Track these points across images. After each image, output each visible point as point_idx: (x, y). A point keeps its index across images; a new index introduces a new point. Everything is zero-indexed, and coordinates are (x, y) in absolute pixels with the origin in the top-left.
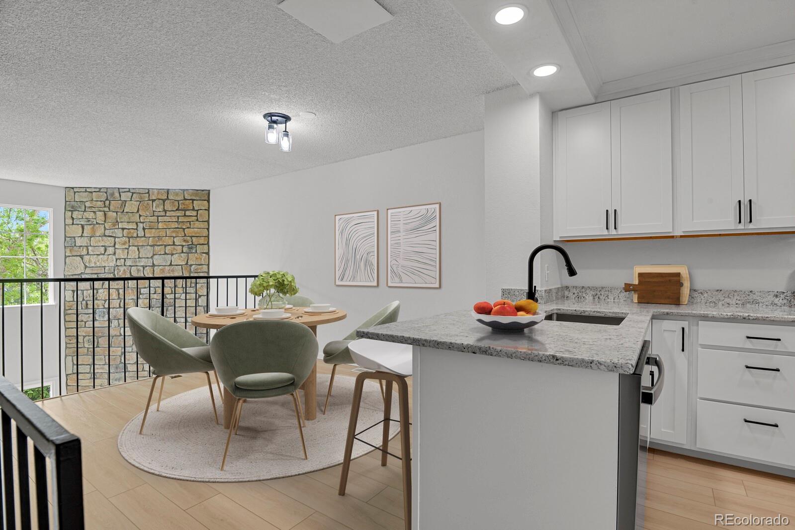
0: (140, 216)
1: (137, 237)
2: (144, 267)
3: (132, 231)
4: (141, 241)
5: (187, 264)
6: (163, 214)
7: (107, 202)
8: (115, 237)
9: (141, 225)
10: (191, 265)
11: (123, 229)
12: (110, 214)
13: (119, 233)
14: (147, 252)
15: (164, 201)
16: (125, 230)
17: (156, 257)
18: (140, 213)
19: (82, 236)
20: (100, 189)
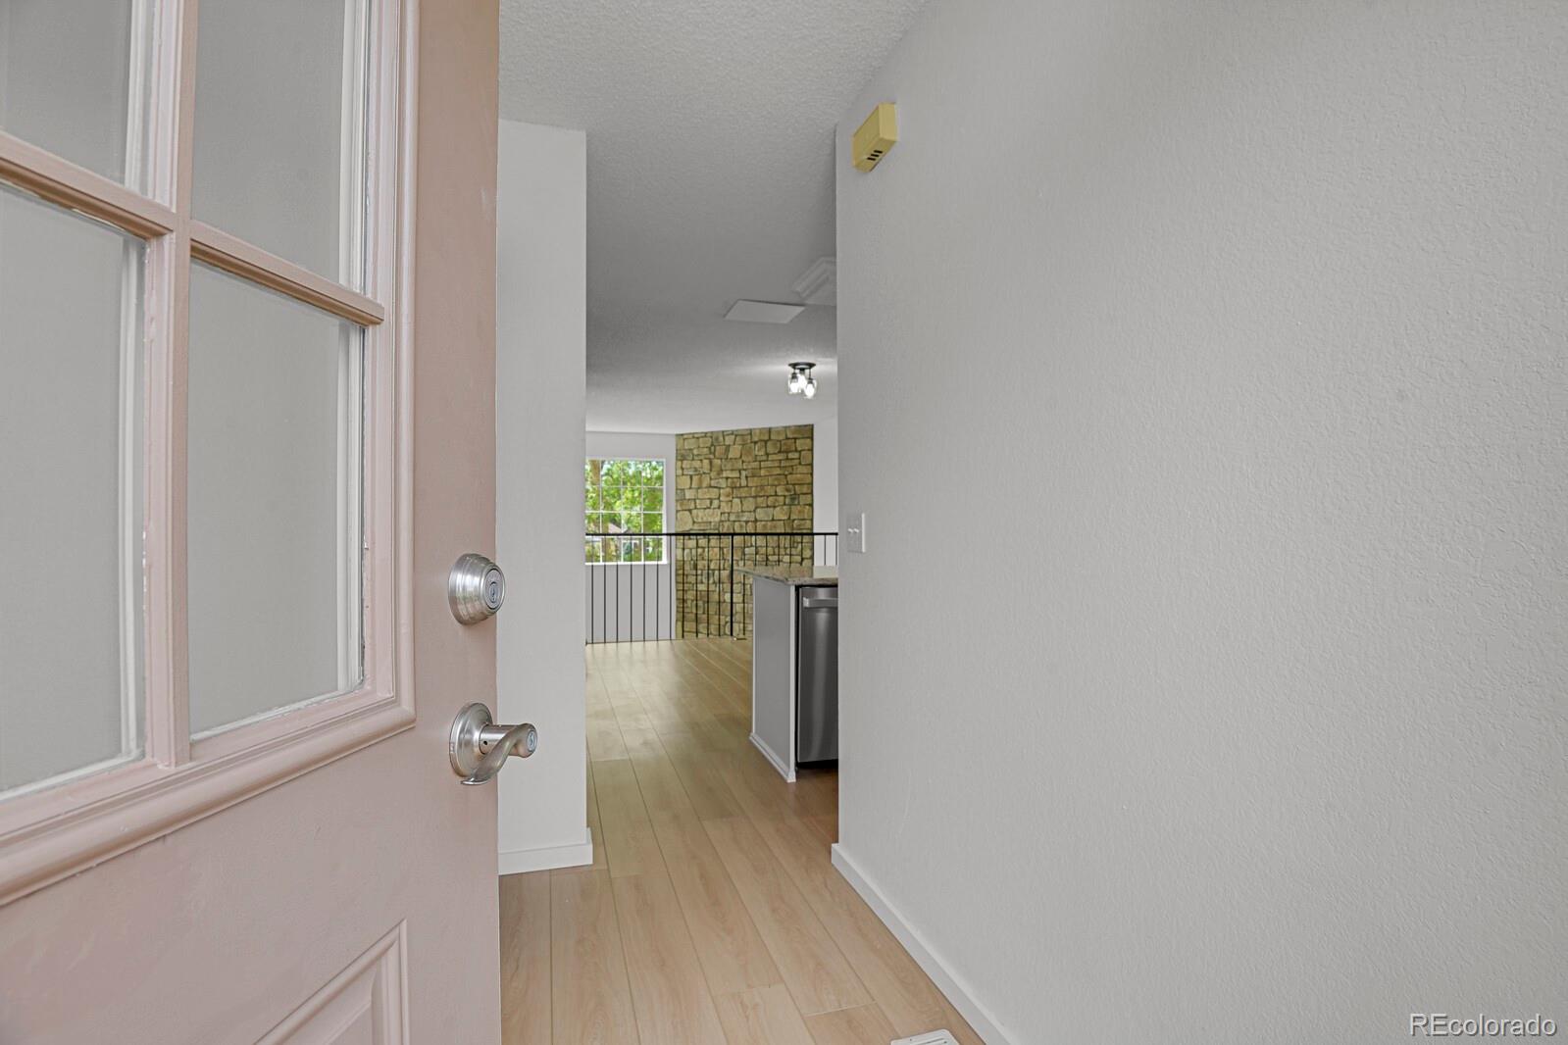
0: (743, 462)
1: (741, 487)
2: (747, 522)
3: (735, 480)
4: (743, 492)
5: (789, 518)
6: (764, 458)
7: (713, 448)
8: (720, 488)
9: (744, 473)
10: (794, 520)
11: (727, 478)
12: (717, 462)
13: (723, 483)
14: (749, 504)
15: (766, 442)
16: (729, 480)
17: (758, 510)
18: (743, 458)
19: (690, 488)
20: (706, 433)
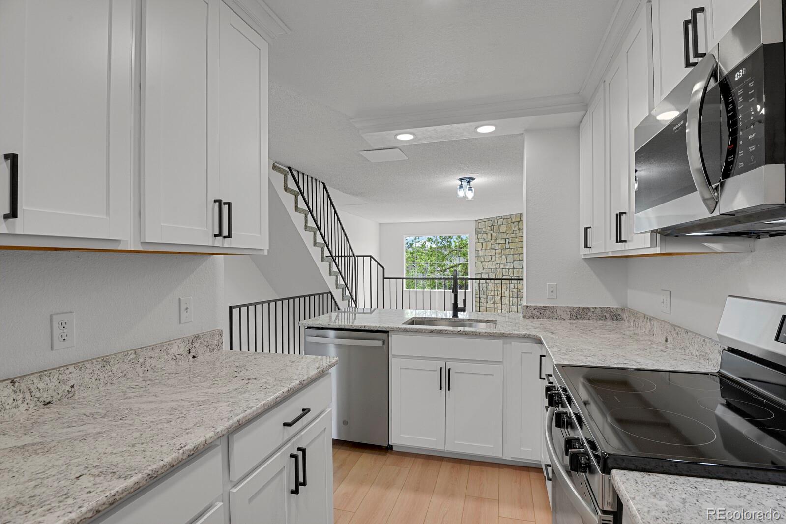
0: (507, 234)
1: (506, 249)
2: (509, 269)
3: (503, 245)
4: (507, 252)
6: (518, 231)
7: (492, 227)
8: (496, 249)
9: (507, 240)
11: (499, 244)
12: (494, 234)
13: (497, 247)
14: (510, 259)
15: (519, 222)
16: (500, 245)
17: (515, 262)
18: (508, 232)
19: (482, 250)
20: (489, 219)
